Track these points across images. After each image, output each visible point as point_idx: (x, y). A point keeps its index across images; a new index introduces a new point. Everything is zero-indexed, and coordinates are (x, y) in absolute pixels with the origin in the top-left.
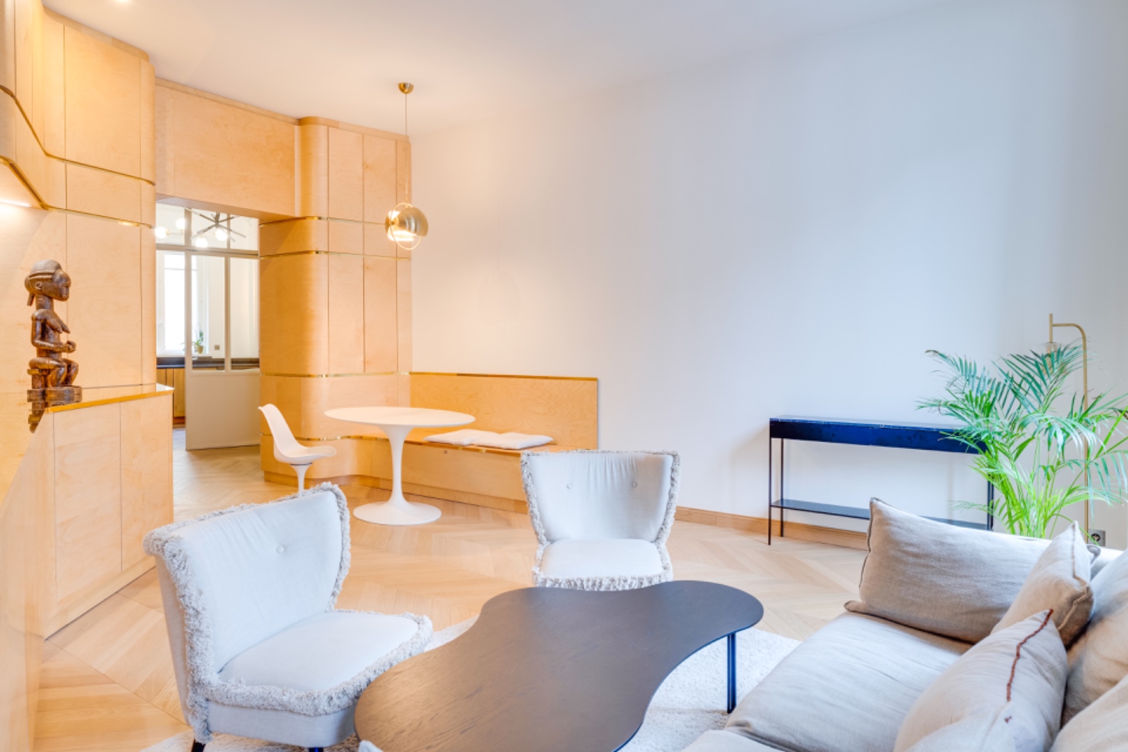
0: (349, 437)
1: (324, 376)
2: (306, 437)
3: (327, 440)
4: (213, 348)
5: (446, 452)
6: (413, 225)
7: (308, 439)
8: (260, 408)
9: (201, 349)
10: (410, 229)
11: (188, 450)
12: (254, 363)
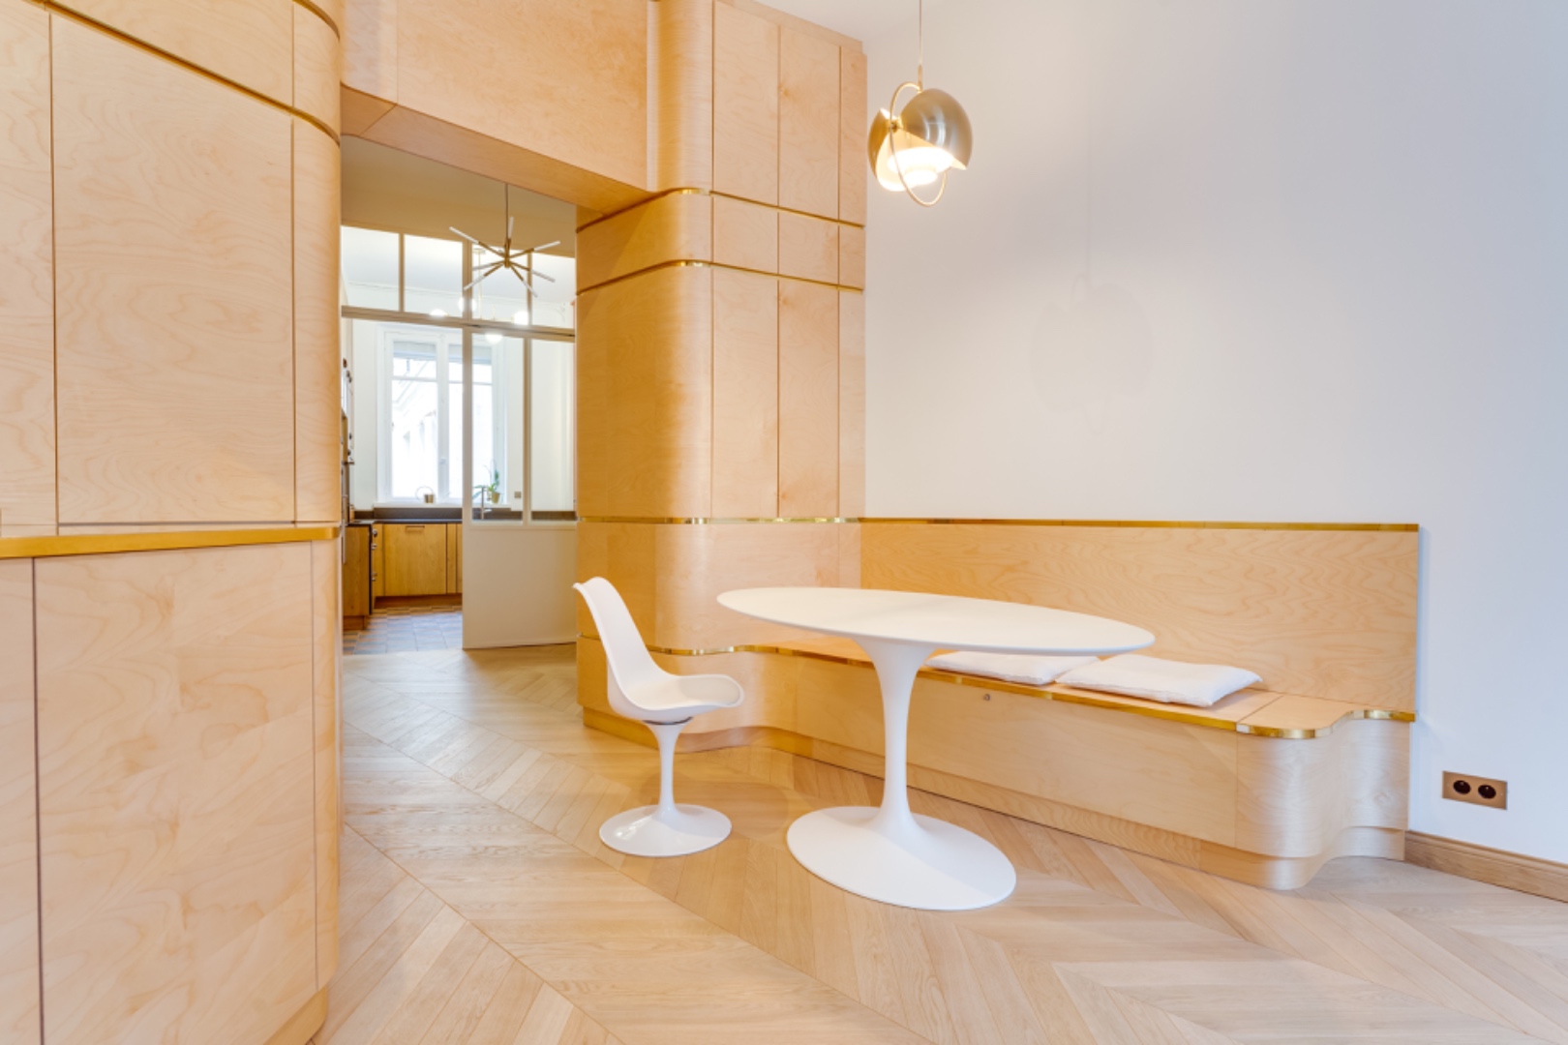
0: (751, 649)
1: (701, 521)
2: (664, 646)
3: (705, 654)
4: (513, 495)
5: (987, 697)
6: (942, 134)
7: (669, 652)
8: (577, 586)
9: (496, 497)
10: (934, 140)
11: (466, 650)
12: (569, 515)
